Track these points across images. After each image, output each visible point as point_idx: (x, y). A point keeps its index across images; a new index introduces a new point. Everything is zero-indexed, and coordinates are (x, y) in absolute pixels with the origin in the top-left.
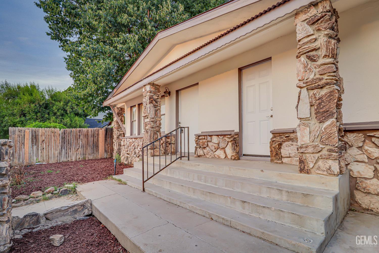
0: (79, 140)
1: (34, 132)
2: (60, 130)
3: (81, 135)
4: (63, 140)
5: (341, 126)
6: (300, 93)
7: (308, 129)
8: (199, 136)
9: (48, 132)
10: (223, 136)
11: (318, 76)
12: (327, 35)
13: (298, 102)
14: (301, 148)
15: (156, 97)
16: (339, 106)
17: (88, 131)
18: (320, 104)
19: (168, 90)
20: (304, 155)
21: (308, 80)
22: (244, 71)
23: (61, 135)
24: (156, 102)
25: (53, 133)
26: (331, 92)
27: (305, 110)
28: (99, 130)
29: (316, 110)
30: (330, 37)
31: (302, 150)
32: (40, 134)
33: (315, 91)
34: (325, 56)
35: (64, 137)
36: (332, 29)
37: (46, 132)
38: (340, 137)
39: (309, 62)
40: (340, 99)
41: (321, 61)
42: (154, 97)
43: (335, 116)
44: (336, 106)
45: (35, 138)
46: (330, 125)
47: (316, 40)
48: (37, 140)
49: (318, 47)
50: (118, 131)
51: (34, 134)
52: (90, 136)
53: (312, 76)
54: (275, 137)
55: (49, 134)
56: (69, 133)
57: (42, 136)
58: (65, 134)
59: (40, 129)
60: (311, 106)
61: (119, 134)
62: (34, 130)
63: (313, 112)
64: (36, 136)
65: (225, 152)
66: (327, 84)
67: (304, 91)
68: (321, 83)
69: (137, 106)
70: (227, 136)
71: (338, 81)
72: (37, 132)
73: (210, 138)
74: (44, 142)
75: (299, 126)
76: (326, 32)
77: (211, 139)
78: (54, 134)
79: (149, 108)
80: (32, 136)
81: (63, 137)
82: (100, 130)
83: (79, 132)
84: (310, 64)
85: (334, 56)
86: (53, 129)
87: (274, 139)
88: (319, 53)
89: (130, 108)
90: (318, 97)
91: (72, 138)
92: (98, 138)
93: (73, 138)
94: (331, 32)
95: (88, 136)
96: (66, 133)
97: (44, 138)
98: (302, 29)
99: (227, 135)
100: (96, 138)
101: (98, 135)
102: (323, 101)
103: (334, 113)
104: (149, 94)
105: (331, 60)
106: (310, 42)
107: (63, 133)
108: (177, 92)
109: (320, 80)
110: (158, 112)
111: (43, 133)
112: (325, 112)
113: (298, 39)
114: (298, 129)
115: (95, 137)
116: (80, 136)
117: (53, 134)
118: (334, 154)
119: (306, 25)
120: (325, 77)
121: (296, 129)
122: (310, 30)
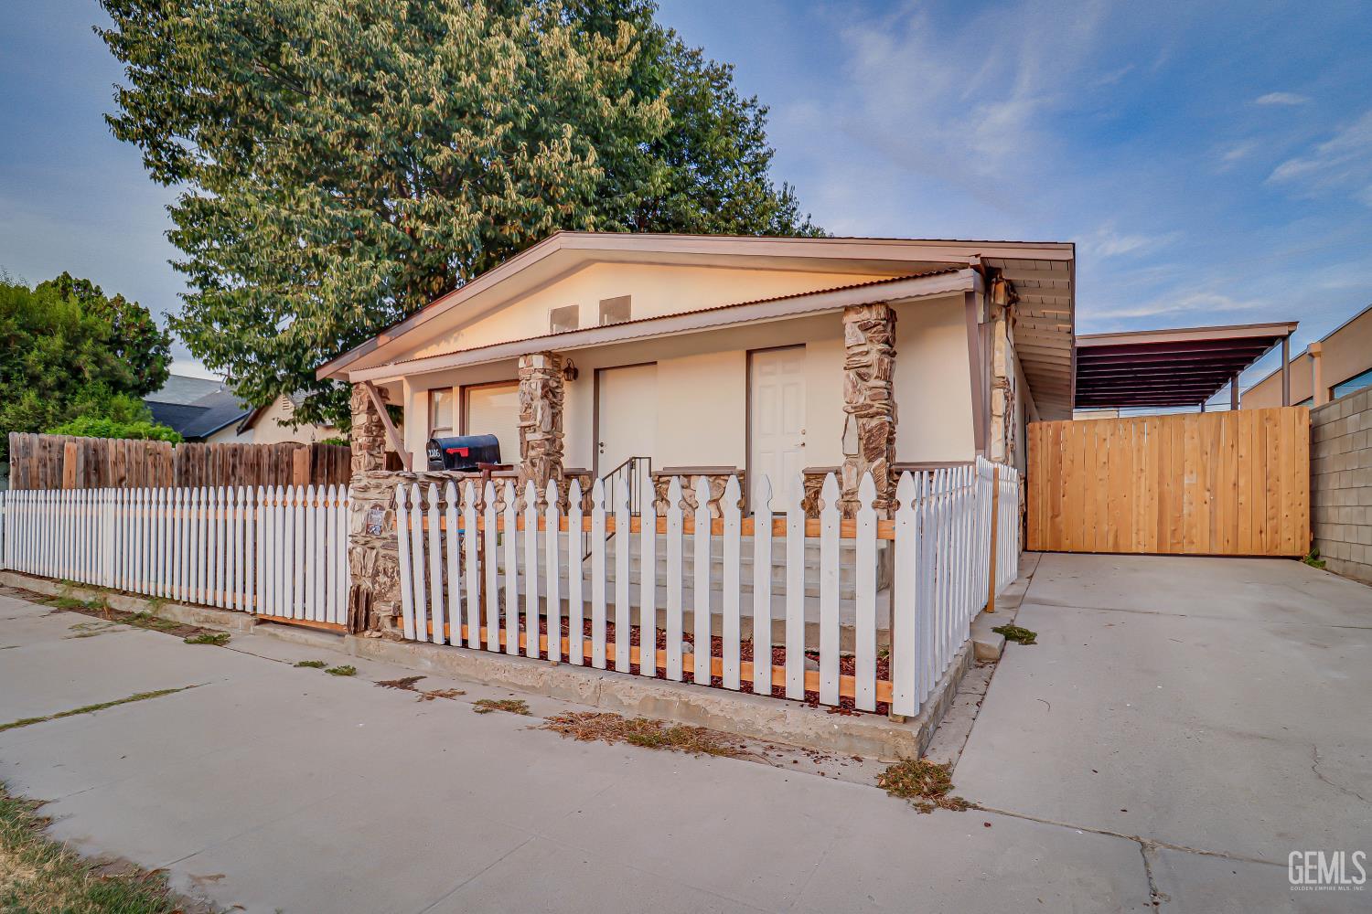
0: (232, 479)
1: (91, 452)
2: (174, 446)
3: (238, 465)
4: (183, 479)
5: (893, 467)
6: (847, 420)
7: (855, 469)
8: (660, 476)
9: (137, 452)
10: (713, 478)
11: (868, 402)
12: (880, 350)
13: (845, 432)
14: (847, 494)
15: (555, 385)
16: (890, 441)
17: (261, 451)
18: (869, 438)
19: (571, 366)
20: (850, 504)
21: (858, 404)
22: (755, 356)
23: (176, 463)
24: (554, 396)
25: (152, 457)
26: (882, 424)
27: (853, 445)
28: (293, 450)
29: (865, 445)
30: (884, 353)
31: (847, 498)
32: (111, 458)
33: (865, 420)
34: (877, 377)
35: (187, 471)
36: (887, 342)
37: (129, 450)
38: (890, 481)
39: (859, 381)
40: (892, 433)
41: (873, 382)
42: (550, 382)
43: (885, 455)
44: (887, 442)
45: (95, 469)
46: (879, 466)
47: (867, 353)
48: (102, 476)
49: (869, 363)
50: (371, 458)
51: (92, 458)
52: (266, 468)
53: (861, 400)
54: (808, 480)
55: (139, 460)
56: (201, 459)
57: (115, 464)
58: (188, 459)
59: (110, 440)
60: (860, 439)
61: (373, 464)
62: (92, 444)
63: (862, 447)
64: (97, 462)
65: (719, 509)
66: (878, 414)
67: (852, 418)
68: (871, 411)
69: (456, 390)
70: (722, 477)
71: (891, 410)
72: (101, 453)
73: (686, 480)
74: (123, 484)
75: (845, 465)
76: (879, 347)
77: (689, 482)
78: (155, 458)
79: (542, 408)
80: (87, 463)
81: (184, 469)
82: (296, 451)
83: (234, 456)
84: (861, 384)
85: (888, 379)
86: (152, 444)
87: (808, 484)
88: (870, 371)
89: (426, 394)
90: (867, 428)
91: (210, 472)
92: (289, 475)
93: (214, 472)
94: (886, 347)
95: (259, 469)
96: (193, 455)
97: (123, 472)
98: (853, 333)
99: (723, 475)
100: (285, 475)
101: (290, 464)
102: (872, 435)
103: (883, 451)
104: (541, 376)
105: (883, 383)
106: (861, 354)
107: (183, 455)
108: (597, 372)
109: (871, 406)
110: (558, 417)
111: (120, 457)
112: (874, 448)
113: (847, 345)
114: (843, 469)
115: (282, 471)
116: (234, 467)
117: (150, 460)
118: (883, 501)
119: (857, 329)
120: (876, 404)
121: (840, 468)
122: (862, 337)
